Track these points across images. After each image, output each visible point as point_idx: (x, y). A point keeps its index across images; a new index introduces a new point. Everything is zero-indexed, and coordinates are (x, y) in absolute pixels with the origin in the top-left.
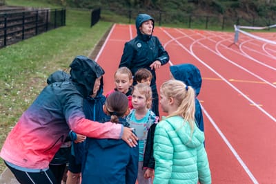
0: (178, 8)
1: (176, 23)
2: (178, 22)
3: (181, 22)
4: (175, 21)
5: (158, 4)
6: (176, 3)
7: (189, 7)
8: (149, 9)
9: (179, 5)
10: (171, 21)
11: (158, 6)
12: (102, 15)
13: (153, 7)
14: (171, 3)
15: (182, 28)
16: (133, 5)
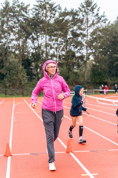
5: (23, 86)
6: (33, 84)
8: (18, 89)
11: (23, 87)
13: (20, 87)
14: (31, 85)
16: (8, 87)
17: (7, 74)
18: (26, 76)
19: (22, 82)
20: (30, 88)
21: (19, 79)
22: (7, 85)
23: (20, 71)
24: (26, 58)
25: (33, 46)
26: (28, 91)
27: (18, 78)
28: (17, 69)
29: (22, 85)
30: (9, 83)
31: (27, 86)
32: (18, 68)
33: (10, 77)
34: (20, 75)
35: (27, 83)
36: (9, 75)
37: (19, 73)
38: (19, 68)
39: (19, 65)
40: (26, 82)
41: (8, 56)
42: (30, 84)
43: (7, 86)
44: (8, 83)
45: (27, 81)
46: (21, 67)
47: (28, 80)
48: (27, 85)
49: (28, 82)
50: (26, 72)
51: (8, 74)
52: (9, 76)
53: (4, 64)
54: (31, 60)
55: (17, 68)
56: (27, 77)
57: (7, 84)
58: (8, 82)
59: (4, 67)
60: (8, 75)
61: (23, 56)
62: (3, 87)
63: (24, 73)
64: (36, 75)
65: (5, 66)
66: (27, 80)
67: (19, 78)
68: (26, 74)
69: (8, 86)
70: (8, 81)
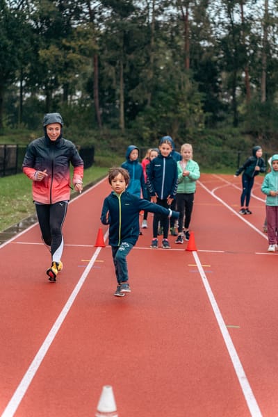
0: (224, 144)
1: (218, 168)
2: (223, 166)
3: (227, 165)
4: (218, 164)
6: (220, 137)
7: (242, 142)
9: (225, 139)
10: (212, 165)
12: (96, 158)
14: (214, 137)
15: (226, 173)
16: (148, 141)
17: (146, 102)
18: (201, 111)
19: (187, 128)
20: (210, 146)
21: (179, 119)
22: (146, 135)
23: (186, 97)
24: (204, 57)
25: (227, 20)
26: (203, 156)
27: (177, 115)
28: (177, 90)
29: (187, 135)
30: (151, 129)
31: (202, 141)
32: (180, 88)
33: (155, 113)
34: (184, 109)
35: (202, 132)
36: (153, 105)
37: (180, 103)
38: (183, 87)
39: (182, 79)
40: (200, 130)
41: (153, 51)
42: (212, 134)
43: (145, 138)
44: (148, 129)
45: (201, 127)
46: (188, 86)
47: (206, 123)
48: (202, 138)
49: (206, 127)
50: (202, 102)
51: (149, 102)
52: (153, 109)
53: (141, 75)
54: (219, 62)
55: (177, 86)
56: (205, 115)
57: (145, 131)
58: (148, 126)
59: (141, 84)
60: (148, 107)
61: (198, 51)
62: (132, 140)
63: (197, 104)
64: (230, 108)
65: (142, 81)
66: (203, 125)
67: (180, 115)
68: (201, 105)
69: (147, 138)
70: (149, 122)
